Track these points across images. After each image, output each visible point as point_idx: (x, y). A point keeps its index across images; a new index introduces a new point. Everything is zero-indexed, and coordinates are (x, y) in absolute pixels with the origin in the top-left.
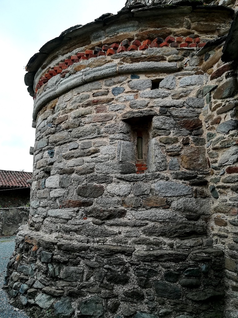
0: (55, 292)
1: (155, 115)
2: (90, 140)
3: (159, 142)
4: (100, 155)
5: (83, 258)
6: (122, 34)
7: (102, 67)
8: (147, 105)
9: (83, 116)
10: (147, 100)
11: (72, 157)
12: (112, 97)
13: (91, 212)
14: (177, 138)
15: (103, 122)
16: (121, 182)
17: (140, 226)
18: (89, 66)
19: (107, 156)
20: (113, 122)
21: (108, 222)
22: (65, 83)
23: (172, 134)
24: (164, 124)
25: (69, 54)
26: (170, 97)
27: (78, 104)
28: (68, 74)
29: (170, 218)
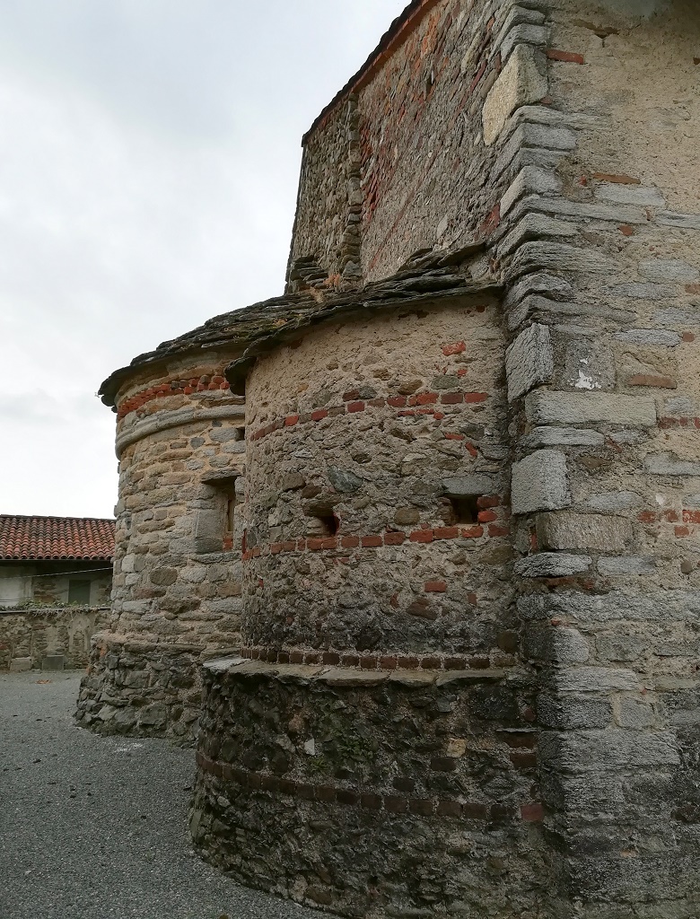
0: (118, 702)
1: (239, 476)
2: (165, 509)
4: (175, 529)
5: (149, 660)
6: (200, 367)
7: (178, 411)
8: (229, 463)
9: (159, 474)
10: (230, 456)
11: (147, 530)
12: (190, 451)
13: (163, 604)
15: (180, 484)
16: (196, 564)
17: (215, 620)
18: (165, 407)
19: (182, 530)
20: (191, 484)
21: (181, 616)
22: (141, 425)
25: (144, 386)
27: (155, 457)
28: (143, 415)
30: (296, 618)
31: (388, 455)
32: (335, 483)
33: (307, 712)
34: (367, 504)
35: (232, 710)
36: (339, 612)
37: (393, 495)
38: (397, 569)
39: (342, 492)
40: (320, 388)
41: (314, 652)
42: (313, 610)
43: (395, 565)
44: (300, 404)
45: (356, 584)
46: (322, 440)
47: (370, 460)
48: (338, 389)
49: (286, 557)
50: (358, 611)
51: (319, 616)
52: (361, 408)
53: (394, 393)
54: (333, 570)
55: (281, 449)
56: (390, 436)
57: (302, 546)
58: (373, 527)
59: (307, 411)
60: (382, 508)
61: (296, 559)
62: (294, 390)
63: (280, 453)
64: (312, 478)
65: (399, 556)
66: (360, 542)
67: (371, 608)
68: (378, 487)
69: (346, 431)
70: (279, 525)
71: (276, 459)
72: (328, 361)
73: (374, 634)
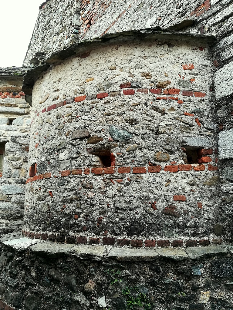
1: (8, 142)
3: (8, 159)
8: (3, 135)
10: (3, 132)
14: (20, 158)
23: (17, 154)
24: (12, 148)
26: (19, 131)
29: (9, 207)
30: (82, 216)
31: (150, 121)
32: (113, 135)
33: (100, 279)
34: (136, 148)
35: (34, 275)
36: (115, 212)
37: (153, 144)
38: (156, 187)
39: (118, 141)
40: (103, 80)
41: (96, 237)
42: (95, 210)
43: (155, 185)
44: (87, 89)
45: (128, 195)
46: (104, 110)
47: (138, 123)
48: (117, 81)
49: (74, 178)
50: (129, 212)
51: (100, 214)
52: (132, 93)
53: (154, 86)
54: (111, 187)
55: (71, 115)
56: (151, 110)
57: (87, 172)
58: (140, 162)
59: (93, 93)
60: (145, 151)
61: (82, 180)
62: (82, 81)
63: (70, 117)
64: (96, 132)
65: (158, 180)
66: (132, 171)
67: (138, 210)
68: (143, 139)
69: (122, 105)
70: (68, 159)
71: (66, 121)
72: (110, 65)
73: (140, 226)
